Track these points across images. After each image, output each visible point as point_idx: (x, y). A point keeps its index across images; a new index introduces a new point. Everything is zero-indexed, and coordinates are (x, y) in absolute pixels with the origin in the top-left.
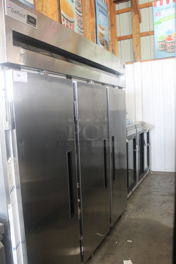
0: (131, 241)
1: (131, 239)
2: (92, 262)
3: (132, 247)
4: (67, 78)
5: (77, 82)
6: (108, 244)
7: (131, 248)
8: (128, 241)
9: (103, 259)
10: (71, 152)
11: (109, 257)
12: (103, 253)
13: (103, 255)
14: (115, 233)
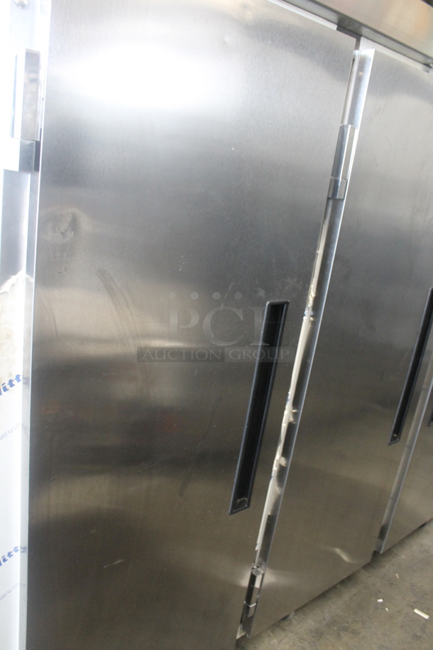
0: (426, 617)
1: (429, 609)
2: (284, 630)
3: (420, 637)
4: (338, 29)
5: (376, 53)
6: (354, 595)
7: (417, 637)
8: (416, 611)
9: (318, 634)
10: (287, 303)
11: (339, 635)
12: (328, 616)
13: (325, 623)
14: (389, 568)
